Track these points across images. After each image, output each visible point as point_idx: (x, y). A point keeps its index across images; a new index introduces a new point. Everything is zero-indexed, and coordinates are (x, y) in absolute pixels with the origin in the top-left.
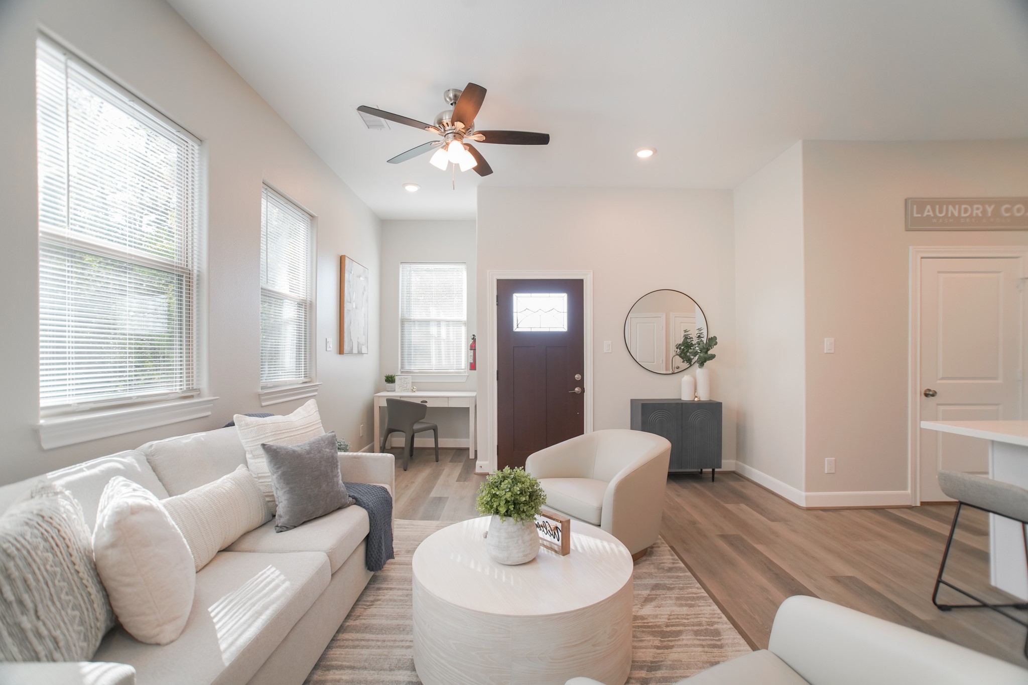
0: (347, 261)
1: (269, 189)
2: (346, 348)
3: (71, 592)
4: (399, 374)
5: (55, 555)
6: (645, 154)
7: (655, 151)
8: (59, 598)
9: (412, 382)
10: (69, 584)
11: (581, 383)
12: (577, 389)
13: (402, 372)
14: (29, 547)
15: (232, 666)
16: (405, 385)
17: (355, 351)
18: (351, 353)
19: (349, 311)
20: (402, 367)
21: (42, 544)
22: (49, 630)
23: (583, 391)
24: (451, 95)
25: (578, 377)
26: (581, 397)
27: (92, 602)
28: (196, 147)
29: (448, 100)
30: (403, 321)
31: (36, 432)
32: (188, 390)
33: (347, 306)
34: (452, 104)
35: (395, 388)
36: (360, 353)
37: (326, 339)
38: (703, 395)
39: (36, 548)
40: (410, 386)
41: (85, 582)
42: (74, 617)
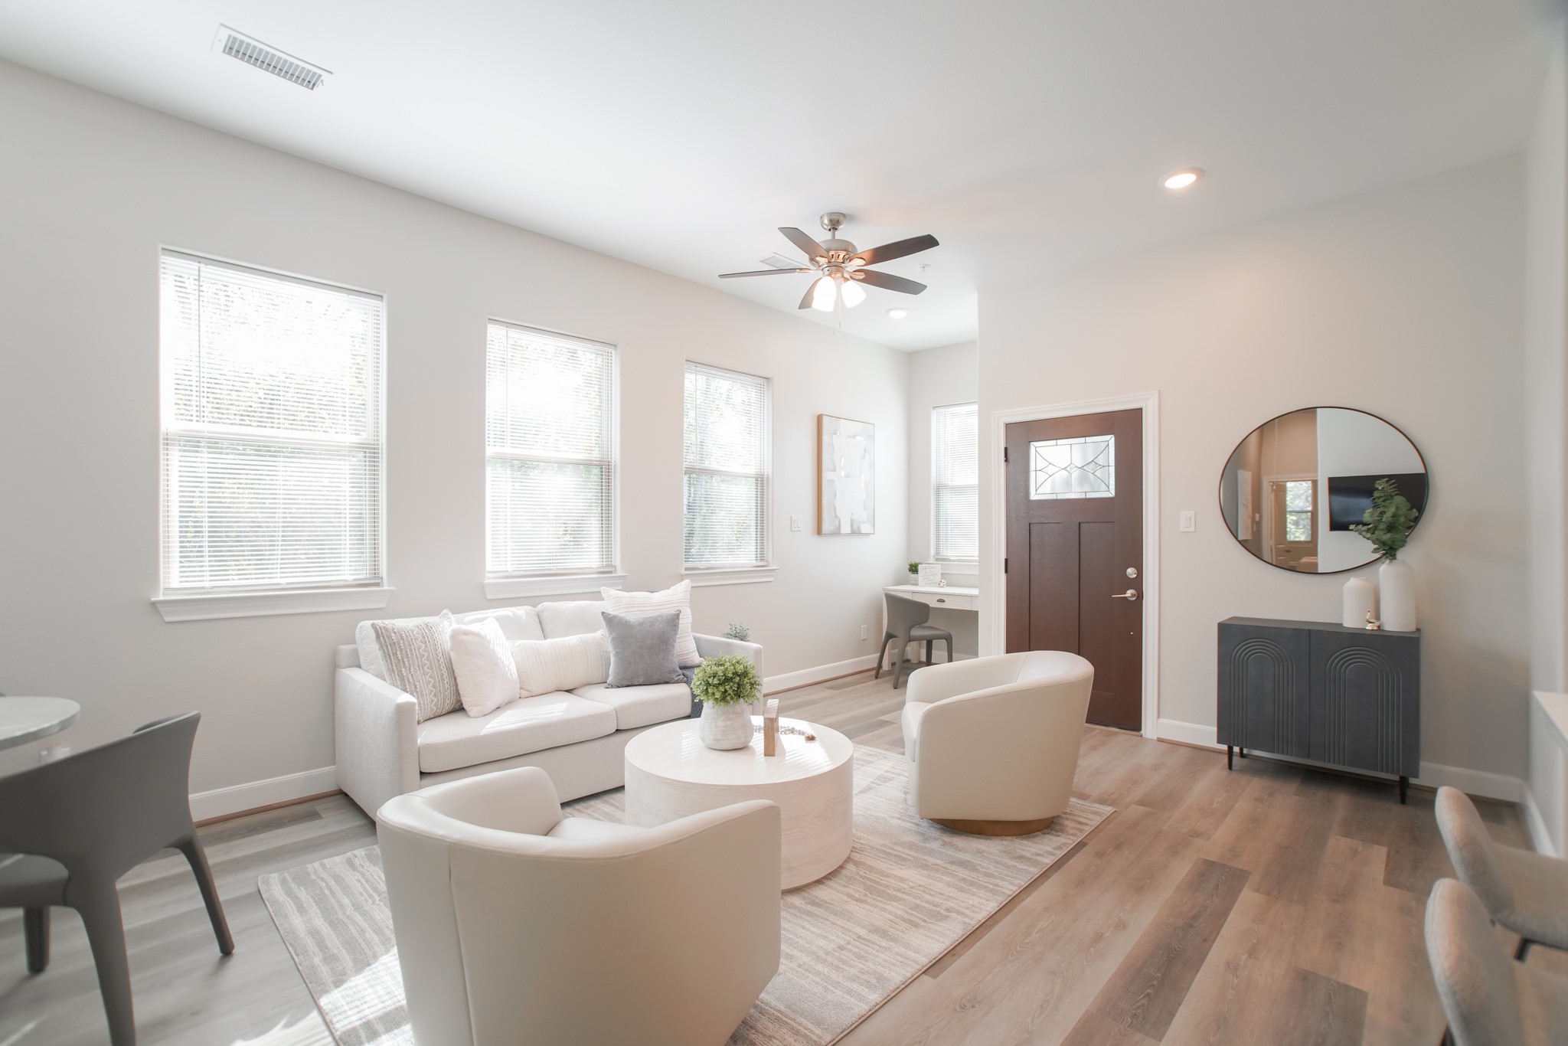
0: (826, 421)
1: (698, 365)
2: (826, 527)
3: (431, 668)
4: (931, 562)
5: (426, 646)
6: (1181, 181)
7: (1200, 172)
8: (423, 668)
9: (942, 574)
10: (431, 663)
11: (1138, 583)
12: (1129, 593)
13: (937, 560)
14: (413, 637)
15: (485, 736)
16: (932, 577)
17: (846, 528)
18: (837, 533)
19: (832, 481)
20: (937, 553)
21: (421, 638)
22: (414, 681)
23: (1140, 596)
24: (826, 221)
25: (1131, 572)
26: (1136, 608)
27: (443, 680)
28: (613, 351)
29: (826, 227)
30: (939, 489)
31: (482, 586)
32: (608, 566)
33: (827, 476)
34: (830, 230)
35: (917, 581)
36: (855, 532)
37: (791, 517)
38: (1394, 621)
39: (417, 639)
40: (938, 578)
41: (442, 667)
42: (430, 682)
